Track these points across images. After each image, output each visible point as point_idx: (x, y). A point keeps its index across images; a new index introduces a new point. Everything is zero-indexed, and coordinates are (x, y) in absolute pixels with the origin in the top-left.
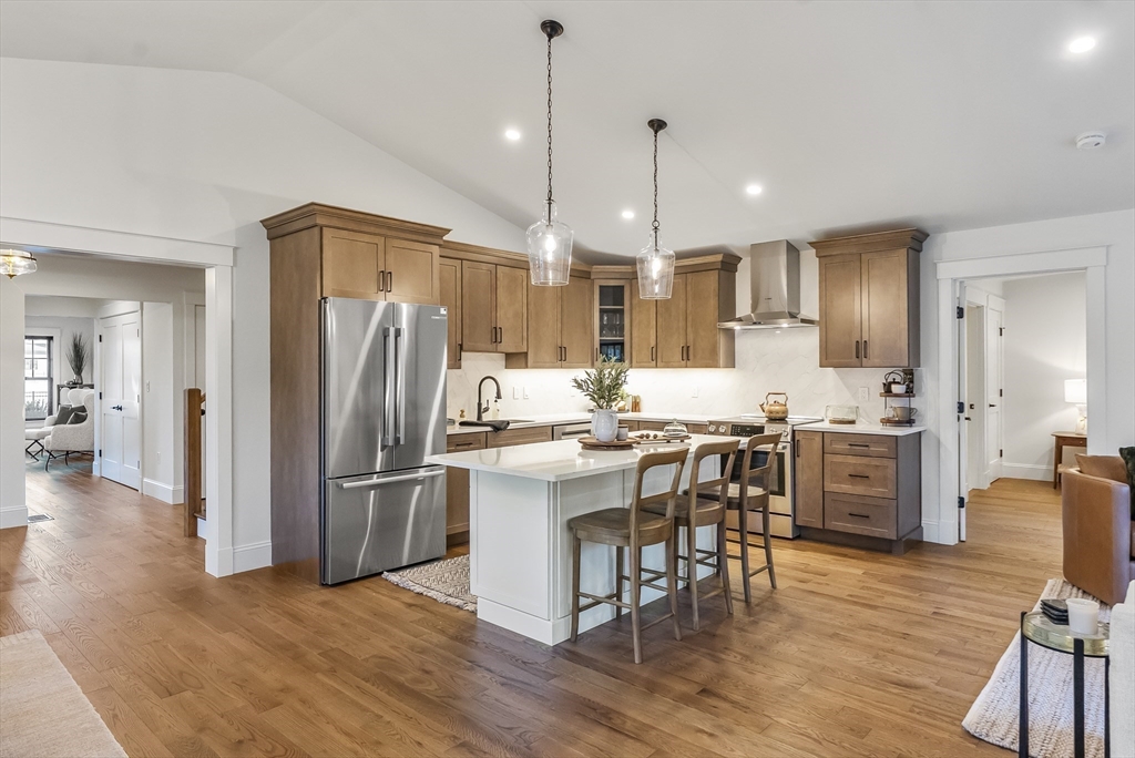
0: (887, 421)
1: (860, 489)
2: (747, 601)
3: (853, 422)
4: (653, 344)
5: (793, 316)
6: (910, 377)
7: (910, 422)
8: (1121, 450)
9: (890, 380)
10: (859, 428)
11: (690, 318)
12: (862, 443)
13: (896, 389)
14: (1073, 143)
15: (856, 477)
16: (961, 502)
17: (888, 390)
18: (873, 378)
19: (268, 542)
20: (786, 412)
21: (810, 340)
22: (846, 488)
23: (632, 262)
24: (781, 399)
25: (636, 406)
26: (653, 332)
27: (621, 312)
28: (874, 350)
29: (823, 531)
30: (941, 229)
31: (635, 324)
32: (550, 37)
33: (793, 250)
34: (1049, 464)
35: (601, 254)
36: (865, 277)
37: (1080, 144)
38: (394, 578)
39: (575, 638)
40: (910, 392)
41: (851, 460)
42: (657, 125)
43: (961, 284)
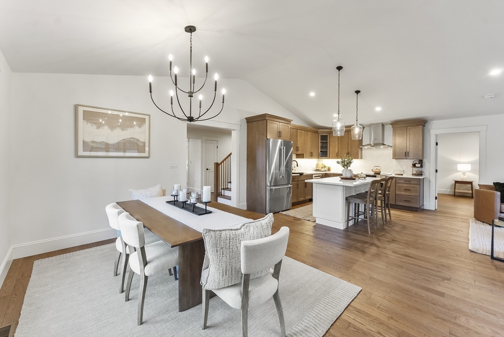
0: (413, 175)
1: (407, 193)
2: (386, 221)
3: (402, 175)
4: (337, 152)
5: (383, 144)
6: (421, 162)
7: (421, 175)
8: (494, 183)
9: (415, 163)
10: (404, 176)
11: (349, 145)
12: (408, 180)
13: (417, 165)
14: (484, 97)
15: (406, 190)
16: (436, 198)
17: (414, 165)
18: (409, 163)
19: (246, 203)
20: (380, 172)
21: (390, 151)
22: (403, 193)
23: (331, 128)
24: (379, 168)
25: (329, 170)
26: (337, 148)
27: (327, 143)
28: (411, 155)
29: (395, 205)
30: (432, 120)
31: (331, 146)
32: (339, 70)
33: (383, 125)
34: (451, 189)
35: (320, 126)
36: (408, 133)
37: (486, 98)
38: (284, 213)
39: (348, 227)
40: (421, 166)
41: (405, 185)
42: (358, 92)
43: (437, 136)
